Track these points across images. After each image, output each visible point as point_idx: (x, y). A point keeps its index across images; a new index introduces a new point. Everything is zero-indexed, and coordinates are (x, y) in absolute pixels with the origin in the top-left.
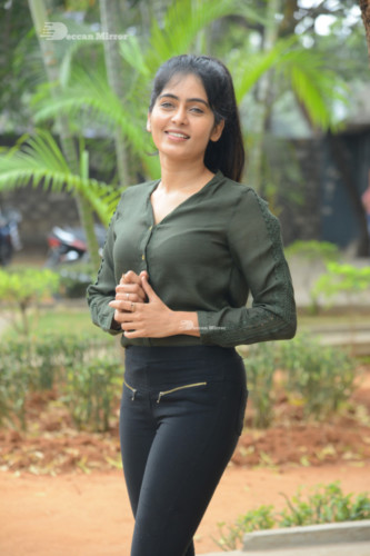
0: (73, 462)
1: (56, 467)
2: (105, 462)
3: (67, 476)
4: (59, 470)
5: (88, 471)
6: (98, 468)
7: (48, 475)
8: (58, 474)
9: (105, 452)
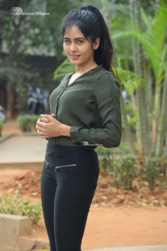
0: (121, 202)
1: (114, 203)
2: (136, 203)
3: (119, 208)
4: (115, 205)
5: (129, 206)
6: (133, 205)
7: (110, 206)
8: (115, 207)
9: (136, 198)
